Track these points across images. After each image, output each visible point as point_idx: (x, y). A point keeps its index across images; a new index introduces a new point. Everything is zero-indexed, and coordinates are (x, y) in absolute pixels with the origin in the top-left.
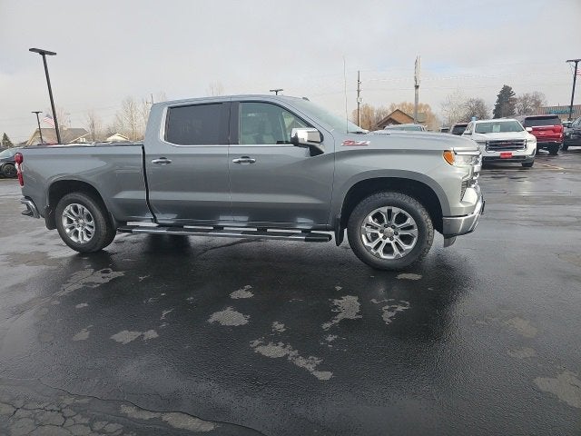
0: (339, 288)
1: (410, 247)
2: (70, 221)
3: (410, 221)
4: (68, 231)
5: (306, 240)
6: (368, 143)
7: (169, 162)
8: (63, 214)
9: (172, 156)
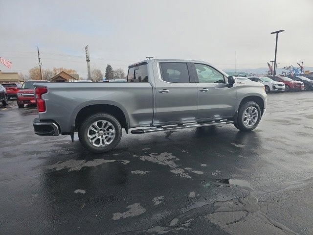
3: (256, 111)
7: (167, 92)
8: (90, 128)
9: (169, 88)
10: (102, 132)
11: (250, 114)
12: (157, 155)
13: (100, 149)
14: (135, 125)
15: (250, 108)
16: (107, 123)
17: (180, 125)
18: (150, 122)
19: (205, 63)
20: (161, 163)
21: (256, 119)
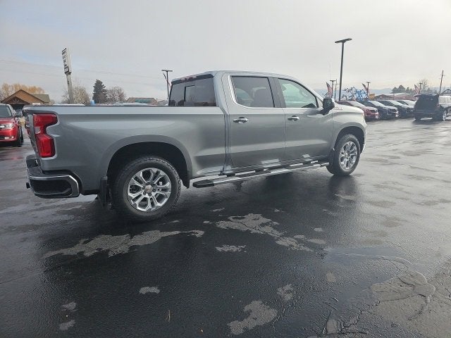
7: (245, 121)
8: (131, 183)
9: (248, 116)
10: (150, 186)
11: (348, 152)
12: (240, 219)
13: (148, 215)
14: (199, 173)
15: (348, 143)
16: (158, 173)
17: (259, 171)
18: (220, 168)
19: (290, 79)
20: (254, 231)
21: (355, 158)
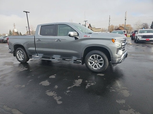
0: (79, 77)
1: (101, 66)
2: (19, 55)
3: (102, 59)
4: (18, 57)
5: (74, 63)
6: (90, 36)
10: (21, 55)
21: (103, 65)
